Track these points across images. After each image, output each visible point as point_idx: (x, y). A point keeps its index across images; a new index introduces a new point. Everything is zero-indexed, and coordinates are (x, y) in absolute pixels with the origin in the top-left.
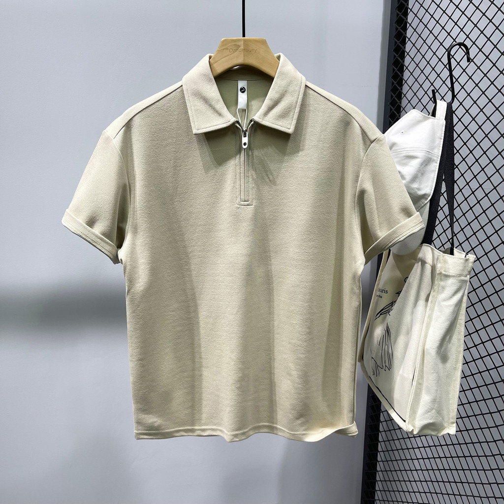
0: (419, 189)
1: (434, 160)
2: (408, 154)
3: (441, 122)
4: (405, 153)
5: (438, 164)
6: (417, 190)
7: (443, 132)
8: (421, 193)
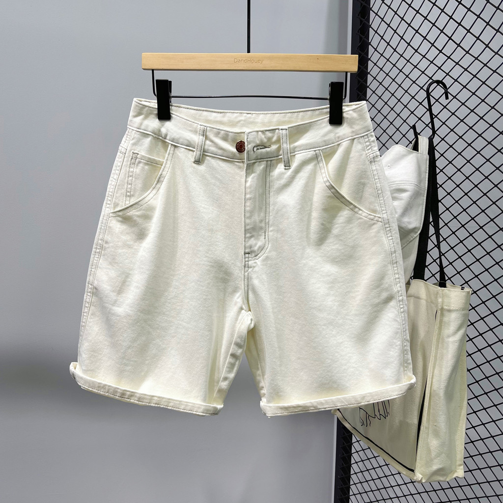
0: (409, 223)
1: (421, 194)
2: (398, 187)
3: (425, 157)
4: (394, 187)
5: (425, 198)
6: (407, 224)
7: (428, 166)
8: (411, 226)
